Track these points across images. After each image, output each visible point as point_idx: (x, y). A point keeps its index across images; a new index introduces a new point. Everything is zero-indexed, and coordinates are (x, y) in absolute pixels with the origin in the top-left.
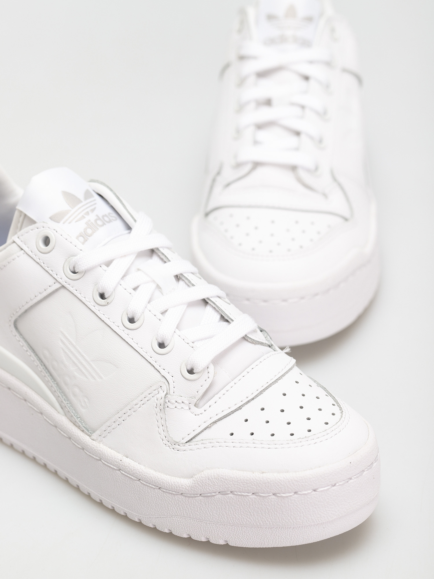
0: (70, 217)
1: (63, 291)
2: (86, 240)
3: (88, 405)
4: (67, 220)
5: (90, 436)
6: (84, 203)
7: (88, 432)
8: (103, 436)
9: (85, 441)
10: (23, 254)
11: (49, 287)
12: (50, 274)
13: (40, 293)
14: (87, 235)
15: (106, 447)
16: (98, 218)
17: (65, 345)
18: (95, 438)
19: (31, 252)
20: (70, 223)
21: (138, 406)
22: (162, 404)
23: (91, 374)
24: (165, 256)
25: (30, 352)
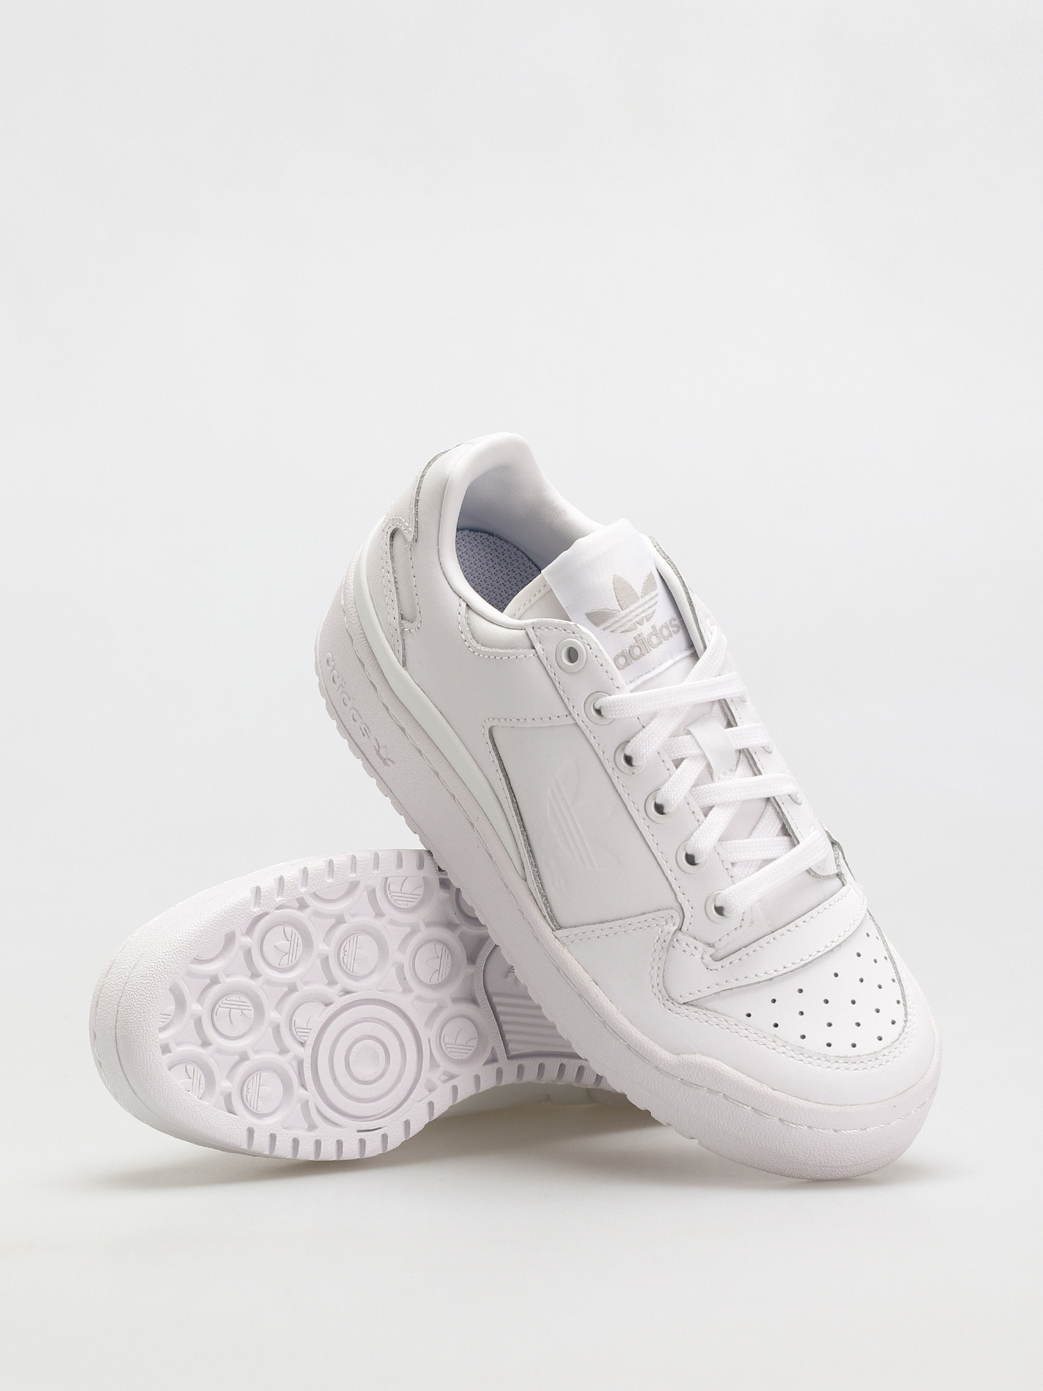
0: (615, 623)
1: (574, 731)
4: (609, 627)
5: (552, 930)
6: (641, 601)
7: (552, 923)
8: (572, 940)
9: (543, 931)
10: (534, 656)
11: (557, 718)
12: (565, 702)
13: (541, 719)
14: (631, 657)
15: (572, 956)
16: (655, 632)
18: (560, 938)
19: (546, 659)
21: (633, 927)
22: (667, 942)
23: (580, 854)
25: (500, 775)
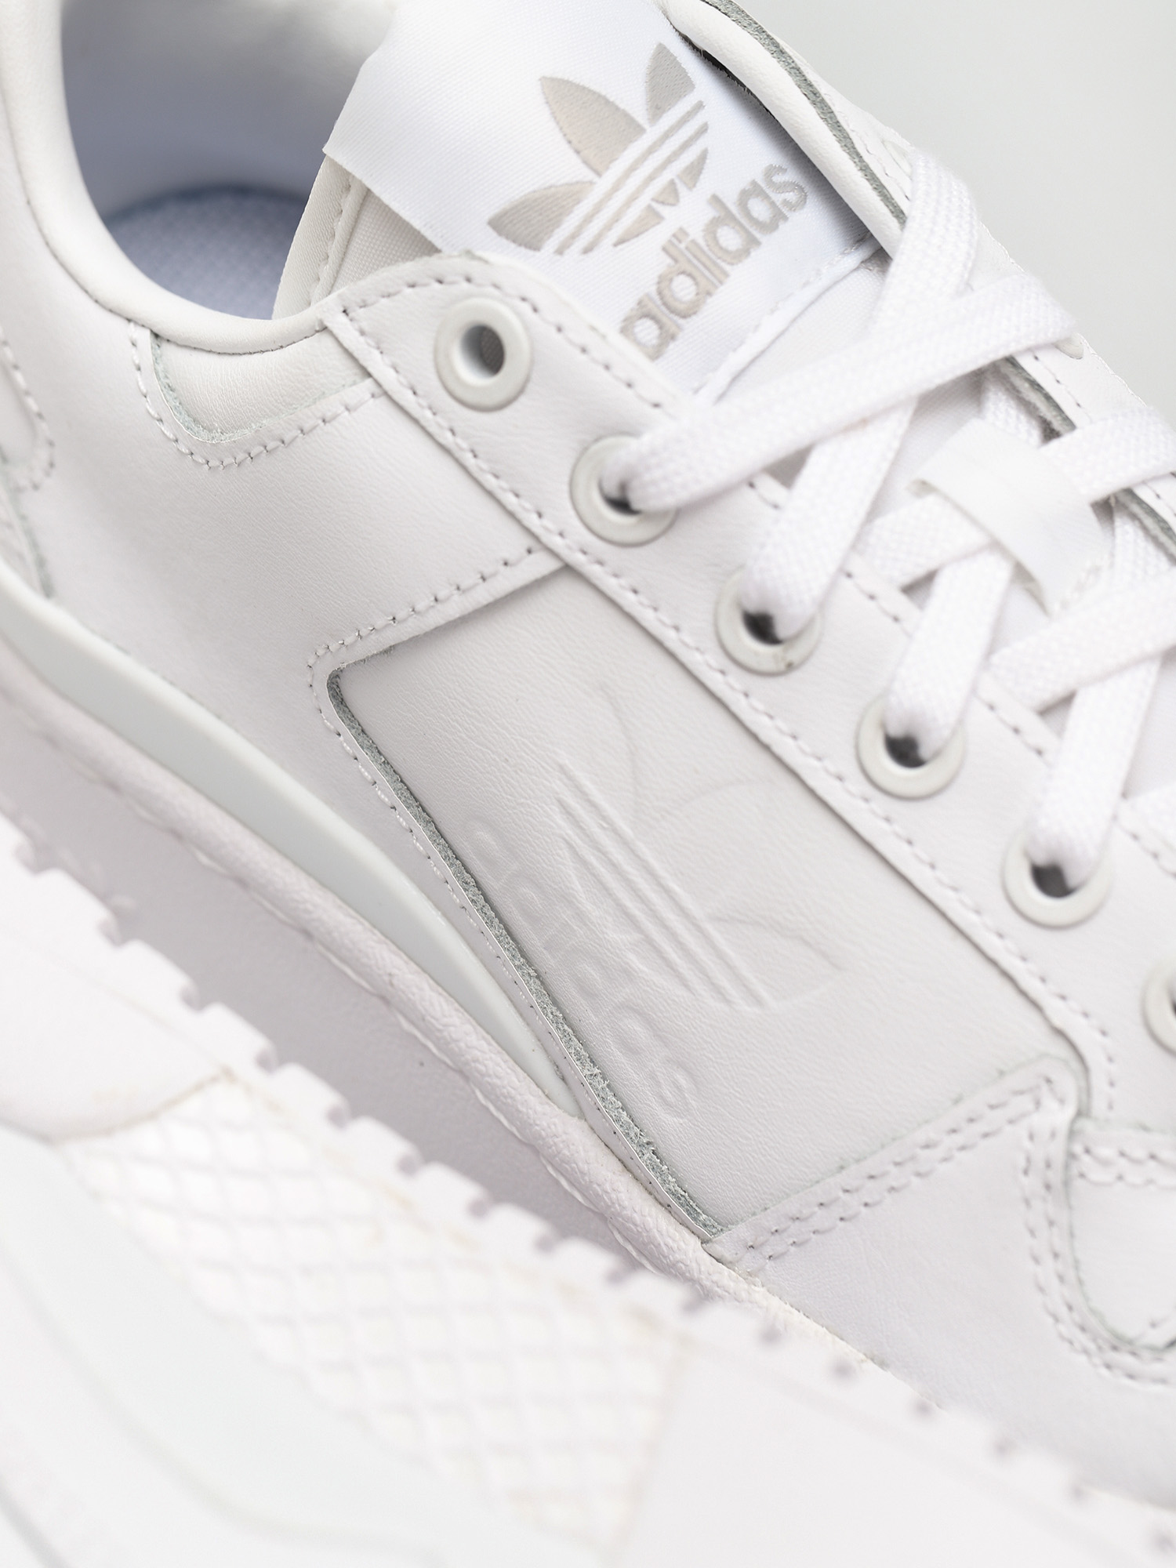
0: (588, 219)
1: (567, 592)
2: (667, 337)
3: (693, 1102)
4: (574, 236)
5: (704, 1242)
6: (652, 133)
7: (695, 1219)
8: (768, 1250)
9: (678, 1256)
10: (373, 396)
11: (502, 568)
12: (510, 508)
13: (458, 588)
14: (672, 311)
15: (782, 1303)
16: (724, 217)
17: (580, 827)
18: (728, 1256)
19: (410, 393)
20: (587, 250)
21: (938, 1153)
22: (1057, 1165)
23: (708, 977)
24: (1048, 398)
25: (405, 817)
